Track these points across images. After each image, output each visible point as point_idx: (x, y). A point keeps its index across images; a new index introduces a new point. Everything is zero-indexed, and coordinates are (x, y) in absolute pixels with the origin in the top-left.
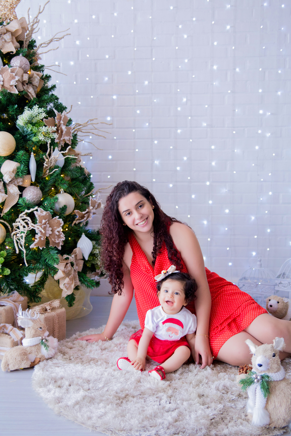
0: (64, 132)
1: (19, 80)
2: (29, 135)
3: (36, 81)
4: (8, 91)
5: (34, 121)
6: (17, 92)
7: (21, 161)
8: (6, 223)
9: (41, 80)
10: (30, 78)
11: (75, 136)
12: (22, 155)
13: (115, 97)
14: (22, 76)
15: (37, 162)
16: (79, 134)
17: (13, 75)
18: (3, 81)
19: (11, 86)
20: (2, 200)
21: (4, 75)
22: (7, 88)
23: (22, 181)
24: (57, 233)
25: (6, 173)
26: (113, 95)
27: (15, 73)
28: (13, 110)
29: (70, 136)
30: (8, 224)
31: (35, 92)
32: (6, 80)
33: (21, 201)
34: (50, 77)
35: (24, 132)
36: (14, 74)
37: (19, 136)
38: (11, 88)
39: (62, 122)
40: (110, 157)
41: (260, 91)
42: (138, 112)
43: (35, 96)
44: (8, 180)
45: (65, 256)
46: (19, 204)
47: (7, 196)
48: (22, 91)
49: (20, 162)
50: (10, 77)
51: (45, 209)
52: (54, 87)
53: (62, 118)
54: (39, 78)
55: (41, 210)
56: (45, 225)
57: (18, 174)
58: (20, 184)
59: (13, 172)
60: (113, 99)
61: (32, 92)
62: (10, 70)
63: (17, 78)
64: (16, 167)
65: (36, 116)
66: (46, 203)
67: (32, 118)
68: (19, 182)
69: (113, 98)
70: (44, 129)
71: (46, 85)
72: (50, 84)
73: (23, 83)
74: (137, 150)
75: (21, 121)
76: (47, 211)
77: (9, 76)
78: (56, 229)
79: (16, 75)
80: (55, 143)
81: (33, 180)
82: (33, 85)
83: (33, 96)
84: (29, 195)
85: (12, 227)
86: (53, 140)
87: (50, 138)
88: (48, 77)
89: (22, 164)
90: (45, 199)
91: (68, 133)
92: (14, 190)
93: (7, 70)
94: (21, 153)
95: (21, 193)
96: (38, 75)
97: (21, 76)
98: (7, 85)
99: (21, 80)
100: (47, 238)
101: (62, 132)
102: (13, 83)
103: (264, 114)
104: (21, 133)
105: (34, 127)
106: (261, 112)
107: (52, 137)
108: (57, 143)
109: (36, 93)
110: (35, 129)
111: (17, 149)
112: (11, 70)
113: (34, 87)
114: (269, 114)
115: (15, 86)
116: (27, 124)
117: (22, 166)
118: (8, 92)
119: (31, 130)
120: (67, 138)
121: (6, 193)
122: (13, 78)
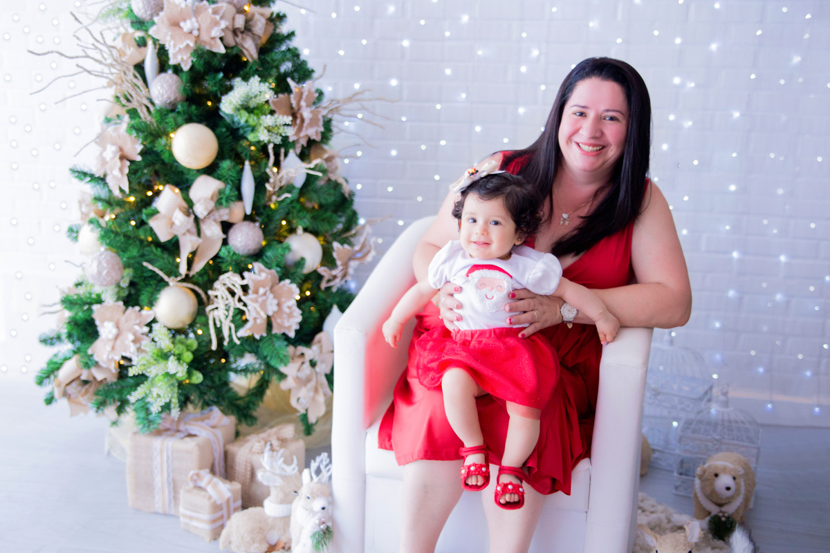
0: (307, 122)
1: (227, 28)
2: (243, 129)
3: (260, 27)
4: (208, 48)
5: (252, 104)
6: (222, 50)
7: (226, 179)
8: (197, 288)
9: (269, 23)
10: (248, 22)
11: (328, 124)
12: (229, 170)
13: (406, 43)
14: (234, 19)
15: (255, 178)
16: (336, 119)
17: (215, 18)
18: (199, 30)
19: (213, 38)
20: (192, 247)
21: (199, 19)
22: (205, 42)
23: (227, 214)
24: (287, 310)
25: (199, 201)
26: (402, 40)
27: (221, 15)
28: (215, 83)
29: (318, 125)
30: (200, 291)
31: (256, 45)
32: (204, 27)
33: (224, 253)
34: (284, 16)
35: (233, 122)
36: (218, 17)
37: (224, 130)
38: (213, 42)
39: (303, 103)
40: (394, 153)
41: (678, 41)
42: (448, 72)
43: (255, 56)
44: (202, 213)
45: (301, 349)
46: (220, 257)
47: (200, 241)
48: (232, 48)
49: (226, 182)
50: (212, 21)
51: (268, 266)
52: (291, 35)
53: (304, 97)
54: (263, 21)
55: (259, 267)
56: (264, 298)
57: (220, 200)
58: (225, 218)
59: (212, 198)
60: (403, 48)
61: (250, 49)
62: (210, 11)
63: (223, 24)
64: (217, 191)
65: (256, 96)
66: (269, 253)
67: (248, 98)
68: (223, 215)
69: (402, 46)
70: (268, 120)
71: (278, 31)
72: (284, 29)
73: (235, 32)
74: (443, 143)
75: (228, 105)
76: (270, 268)
77: (209, 21)
78: (285, 302)
79: (222, 18)
80: (289, 142)
81: (249, 212)
82: (253, 34)
83: (251, 56)
84: (239, 239)
85: (208, 297)
86: (285, 139)
87: (281, 135)
88: (280, 18)
89: (228, 184)
90: (269, 245)
91: (314, 121)
92: (213, 231)
93: (206, 9)
94: (226, 164)
95: (224, 236)
96: (262, 15)
97: (231, 20)
98: (205, 37)
99: (231, 28)
100: (269, 318)
101: (303, 120)
102: (216, 32)
103: (682, 86)
104: (229, 124)
105: (252, 115)
106: (677, 81)
107: (284, 135)
108: (294, 142)
109: (259, 47)
110: (253, 120)
111: (221, 156)
112: (213, 9)
113: (255, 37)
114: (693, 85)
115: (221, 39)
116: (239, 110)
117: (229, 187)
118: (208, 50)
119: (247, 121)
120: (314, 132)
121: (199, 234)
122: (217, 24)
